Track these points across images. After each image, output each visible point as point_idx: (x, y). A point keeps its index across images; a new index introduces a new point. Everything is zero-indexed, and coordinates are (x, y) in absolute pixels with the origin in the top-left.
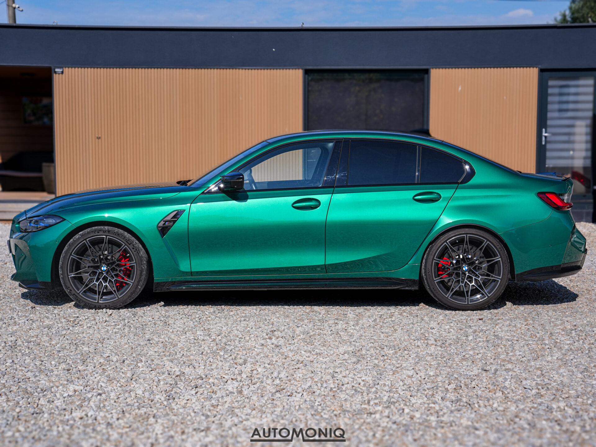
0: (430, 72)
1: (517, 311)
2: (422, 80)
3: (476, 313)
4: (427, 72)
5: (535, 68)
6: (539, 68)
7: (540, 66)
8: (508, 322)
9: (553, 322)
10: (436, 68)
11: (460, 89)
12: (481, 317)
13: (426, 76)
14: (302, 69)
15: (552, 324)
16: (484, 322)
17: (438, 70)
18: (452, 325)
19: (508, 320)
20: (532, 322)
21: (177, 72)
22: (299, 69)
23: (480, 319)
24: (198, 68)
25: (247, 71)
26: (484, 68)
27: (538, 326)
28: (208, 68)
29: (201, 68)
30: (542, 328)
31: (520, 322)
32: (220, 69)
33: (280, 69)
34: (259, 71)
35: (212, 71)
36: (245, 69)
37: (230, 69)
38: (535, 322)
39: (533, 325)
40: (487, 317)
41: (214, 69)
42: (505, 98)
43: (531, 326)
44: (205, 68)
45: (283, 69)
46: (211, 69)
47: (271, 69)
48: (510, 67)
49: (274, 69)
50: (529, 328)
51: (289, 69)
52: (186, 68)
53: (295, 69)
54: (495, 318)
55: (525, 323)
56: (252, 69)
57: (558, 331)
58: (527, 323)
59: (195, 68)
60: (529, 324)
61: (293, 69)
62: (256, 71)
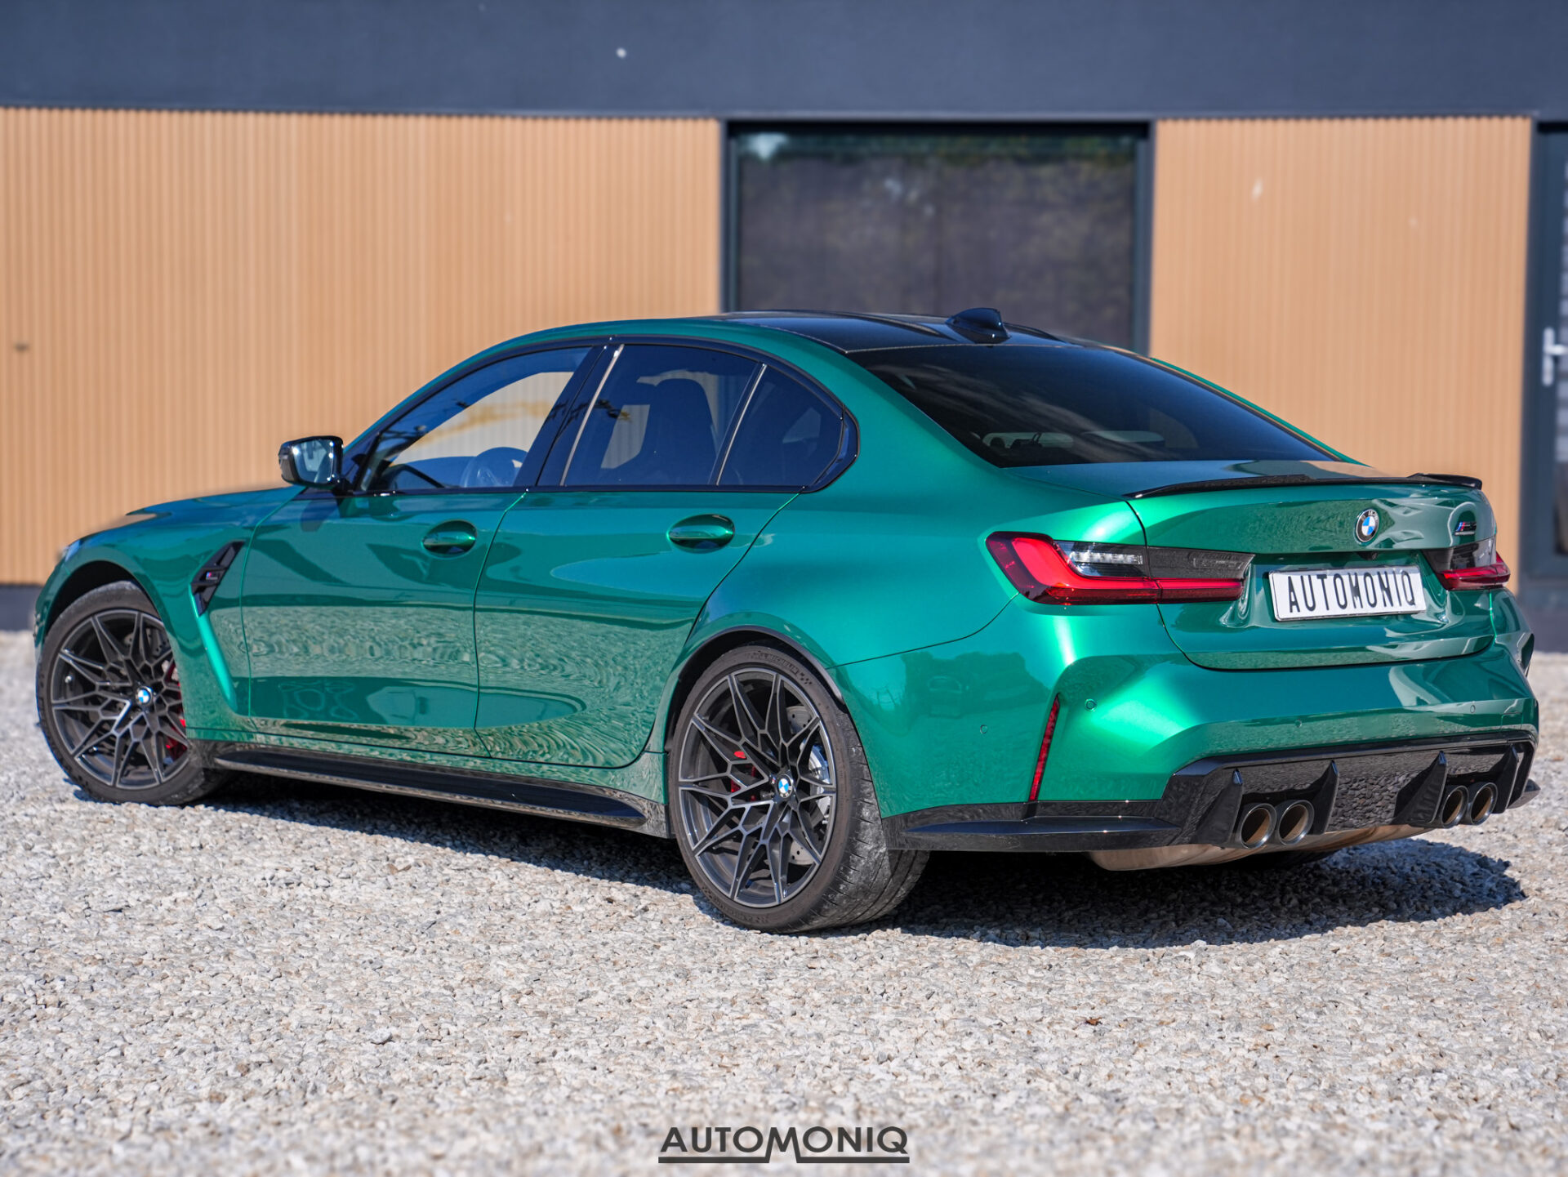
0: (1155, 134)
2: (1132, 156)
4: (1142, 130)
5: (1519, 121)
6: (1533, 118)
7: (1537, 114)
8: (1191, 1035)
10: (1175, 119)
11: (1258, 190)
12: (1098, 1013)
13: (1141, 146)
14: (718, 119)
15: (1356, 1047)
16: (1098, 1033)
17: (1180, 125)
18: (969, 1043)
19: (1195, 1026)
20: (1281, 1039)
21: (292, 128)
22: (706, 118)
23: (1088, 1021)
24: (364, 113)
25: (529, 123)
26: (1342, 117)
27: (1294, 1055)
28: (396, 114)
29: (374, 114)
30: (1308, 1065)
31: (1236, 1035)
32: (438, 115)
33: (642, 118)
34: (572, 124)
35: (411, 121)
36: (524, 118)
37: (471, 115)
38: (1297, 1036)
39: (1277, 1050)
40: (1122, 1014)
41: (417, 114)
42: (1413, 222)
43: (1268, 1056)
44: (386, 114)
45: (652, 118)
46: (407, 114)
47: (610, 118)
48: (1432, 116)
49: (620, 118)
50: (1259, 1060)
51: (674, 118)
52: (321, 112)
53: (695, 118)
54: (1150, 1017)
55: (1254, 1040)
56: (545, 118)
57: (1362, 1078)
58: (1259, 1042)
59: (353, 113)
60: (1266, 1047)
61: (685, 118)
62: (561, 124)
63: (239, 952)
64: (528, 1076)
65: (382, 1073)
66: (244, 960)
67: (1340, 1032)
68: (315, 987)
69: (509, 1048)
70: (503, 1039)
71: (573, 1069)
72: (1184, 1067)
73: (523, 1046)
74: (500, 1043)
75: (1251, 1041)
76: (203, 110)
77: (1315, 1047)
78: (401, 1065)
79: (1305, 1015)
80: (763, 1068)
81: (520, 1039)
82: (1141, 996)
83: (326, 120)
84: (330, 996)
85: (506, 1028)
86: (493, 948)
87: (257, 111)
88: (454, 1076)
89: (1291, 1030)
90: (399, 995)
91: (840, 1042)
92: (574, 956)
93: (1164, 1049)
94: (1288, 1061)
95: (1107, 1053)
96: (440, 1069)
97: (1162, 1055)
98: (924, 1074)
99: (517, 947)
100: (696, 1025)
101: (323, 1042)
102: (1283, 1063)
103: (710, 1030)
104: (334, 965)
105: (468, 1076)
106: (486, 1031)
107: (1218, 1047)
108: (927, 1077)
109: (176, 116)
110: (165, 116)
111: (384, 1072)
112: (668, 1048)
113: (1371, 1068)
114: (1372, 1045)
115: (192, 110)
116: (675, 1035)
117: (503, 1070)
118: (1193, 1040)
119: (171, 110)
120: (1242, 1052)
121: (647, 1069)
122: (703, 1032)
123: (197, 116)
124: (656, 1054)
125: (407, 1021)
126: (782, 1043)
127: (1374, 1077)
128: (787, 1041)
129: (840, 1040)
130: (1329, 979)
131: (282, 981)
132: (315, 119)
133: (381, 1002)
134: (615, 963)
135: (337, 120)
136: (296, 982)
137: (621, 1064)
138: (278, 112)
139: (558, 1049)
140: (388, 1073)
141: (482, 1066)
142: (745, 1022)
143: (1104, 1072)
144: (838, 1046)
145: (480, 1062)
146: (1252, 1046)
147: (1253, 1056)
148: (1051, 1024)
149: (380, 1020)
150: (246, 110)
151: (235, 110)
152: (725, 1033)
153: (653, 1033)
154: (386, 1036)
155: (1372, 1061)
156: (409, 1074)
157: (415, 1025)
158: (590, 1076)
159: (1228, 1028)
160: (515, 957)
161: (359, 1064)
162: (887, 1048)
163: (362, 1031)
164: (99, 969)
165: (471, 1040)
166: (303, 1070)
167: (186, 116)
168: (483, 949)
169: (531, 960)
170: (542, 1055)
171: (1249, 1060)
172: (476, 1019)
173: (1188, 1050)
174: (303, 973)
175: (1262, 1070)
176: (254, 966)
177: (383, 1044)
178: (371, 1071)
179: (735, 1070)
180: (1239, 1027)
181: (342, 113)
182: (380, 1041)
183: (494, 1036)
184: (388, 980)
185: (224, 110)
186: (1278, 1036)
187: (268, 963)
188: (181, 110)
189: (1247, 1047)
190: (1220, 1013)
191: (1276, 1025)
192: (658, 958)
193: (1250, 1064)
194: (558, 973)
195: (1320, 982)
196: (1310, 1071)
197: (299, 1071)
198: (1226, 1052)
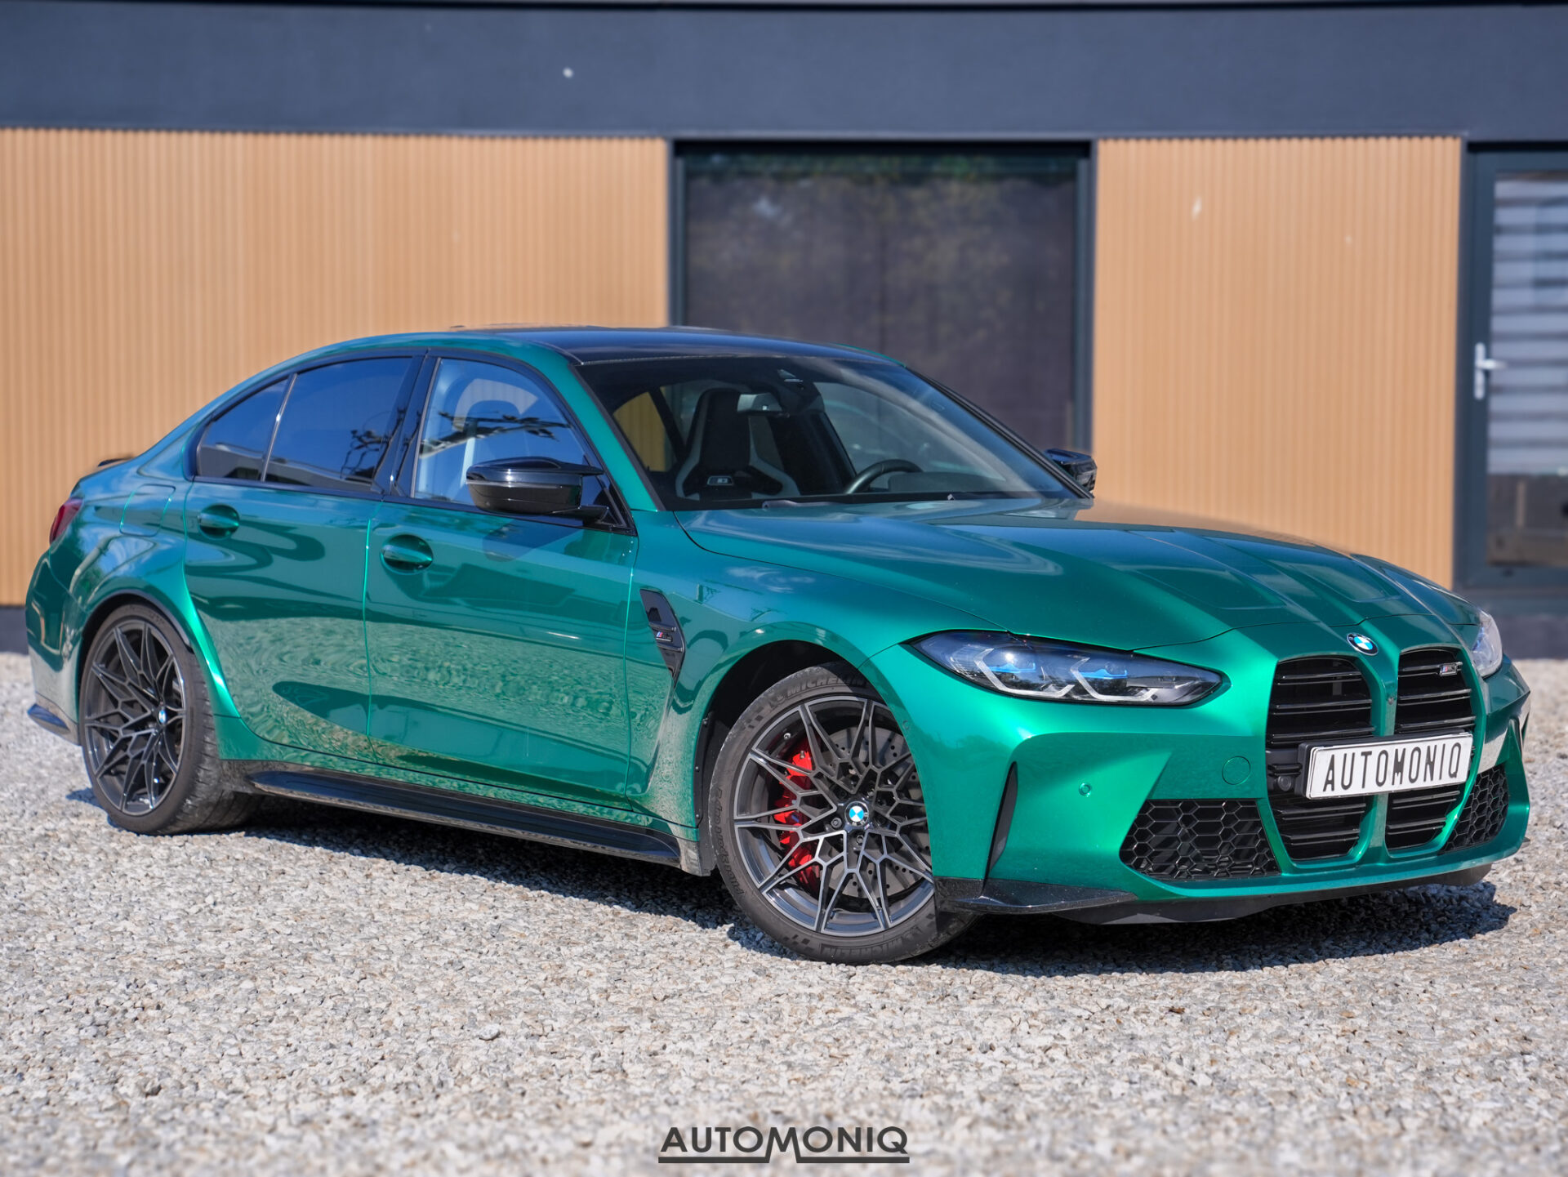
0: (1096, 153)
1: (1319, 978)
2: (1072, 176)
3: (1166, 988)
4: (1084, 149)
5: (1449, 141)
6: (1463, 138)
7: (1466, 134)
8: (1276, 1023)
9: (1444, 1024)
10: (1116, 138)
11: (1197, 208)
12: (1178, 1003)
13: (1082, 164)
14: (665, 138)
15: (1439, 1032)
16: (1186, 1021)
17: (1121, 144)
18: (1065, 1031)
19: (1277, 1015)
20: (1365, 1025)
21: (237, 147)
22: (653, 137)
23: (1171, 1010)
24: (310, 132)
25: (476, 143)
26: (1278, 137)
27: (1383, 1041)
28: (342, 133)
29: (321, 133)
30: (1400, 1049)
31: (1320, 1022)
32: (385, 134)
33: (589, 137)
34: (519, 144)
35: (358, 141)
36: (471, 137)
37: (418, 134)
38: (1379, 1022)
39: (1366, 1036)
40: (1203, 1003)
41: (364, 133)
42: (1348, 239)
43: (1358, 1041)
44: (332, 133)
45: (600, 137)
46: (353, 133)
47: (557, 138)
48: (1366, 136)
49: (568, 137)
50: (1351, 1045)
51: (621, 138)
52: (267, 132)
53: (642, 138)
54: (1230, 1006)
55: (1340, 1027)
56: (493, 137)
57: (1456, 1061)
58: (1347, 1028)
59: (299, 132)
60: (1354, 1033)
61: (632, 137)
62: (508, 145)
63: (316, 956)
64: (646, 1068)
65: (503, 1067)
66: (325, 963)
67: (1420, 1018)
68: (404, 987)
69: (617, 1042)
70: (609, 1034)
71: (687, 1062)
72: (1280, 1052)
73: (631, 1040)
74: (608, 1038)
75: (1337, 1028)
76: (147, 129)
77: (1400, 1032)
78: (518, 1060)
79: (1382, 1003)
80: (875, 1058)
81: (625, 1034)
82: (1213, 987)
83: (272, 139)
84: (421, 997)
85: (607, 1024)
86: (564, 950)
87: (202, 130)
88: (574, 1069)
89: (1372, 1018)
90: (490, 995)
91: (940, 1033)
92: (648, 955)
93: (1256, 1036)
94: (1379, 1045)
95: (1202, 1039)
96: (558, 1063)
97: (1256, 1042)
98: (1032, 1062)
99: (588, 948)
100: (793, 1019)
101: (432, 1039)
102: (1374, 1048)
103: (807, 1023)
104: (414, 967)
105: (587, 1069)
106: (589, 1027)
107: (1308, 1034)
108: (1036, 1065)
109: (120, 136)
110: (108, 136)
111: (504, 1066)
112: (773, 1041)
113: (1461, 1052)
114: (1454, 1031)
115: (136, 129)
116: (775, 1028)
117: (620, 1064)
118: (1279, 1028)
119: (114, 129)
120: (1330, 1038)
121: (760, 1060)
122: (802, 1025)
123: (141, 136)
124: (763, 1046)
125: (508, 1018)
126: (883, 1035)
127: (1468, 1061)
128: (887, 1032)
129: (939, 1030)
130: (1389, 969)
131: (369, 982)
132: (261, 139)
133: (475, 1002)
134: (690, 962)
135: (283, 140)
136: (384, 983)
137: (732, 1055)
138: (223, 131)
139: (667, 1043)
140: (508, 1068)
141: (597, 1060)
142: (838, 1015)
143: (1206, 1057)
144: (938, 1037)
145: (594, 1056)
146: (1339, 1033)
147: (1342, 1041)
148: (1136, 1013)
149: (480, 1017)
150: (190, 130)
151: (180, 130)
152: (823, 1026)
153: (752, 1027)
154: (495, 1032)
155: (1460, 1045)
156: (528, 1068)
157: (516, 1022)
158: (708, 1068)
159: (1311, 1015)
160: (589, 958)
161: (476, 1059)
162: (986, 1037)
163: (466, 1028)
164: (185, 973)
165: (577, 1036)
166: (423, 1066)
167: (130, 136)
168: (554, 950)
169: (607, 961)
170: (653, 1049)
171: (1340, 1045)
172: (575, 1015)
173: (1279, 1037)
174: (387, 974)
175: (1357, 1054)
176: (337, 969)
177: (492, 1039)
178: (492, 1065)
179: (846, 1060)
180: (1321, 1015)
181: (289, 132)
182: (489, 1037)
183: (599, 1031)
184: (473, 980)
185: (169, 130)
186: (1362, 1022)
187: (349, 965)
188: (125, 130)
189: (1335, 1033)
190: (1297, 1002)
191: (1356, 1012)
192: (731, 956)
193: (1343, 1050)
194: (637, 972)
195: (1382, 972)
196: (1404, 1055)
197: (419, 1066)
198: (1315, 1039)
